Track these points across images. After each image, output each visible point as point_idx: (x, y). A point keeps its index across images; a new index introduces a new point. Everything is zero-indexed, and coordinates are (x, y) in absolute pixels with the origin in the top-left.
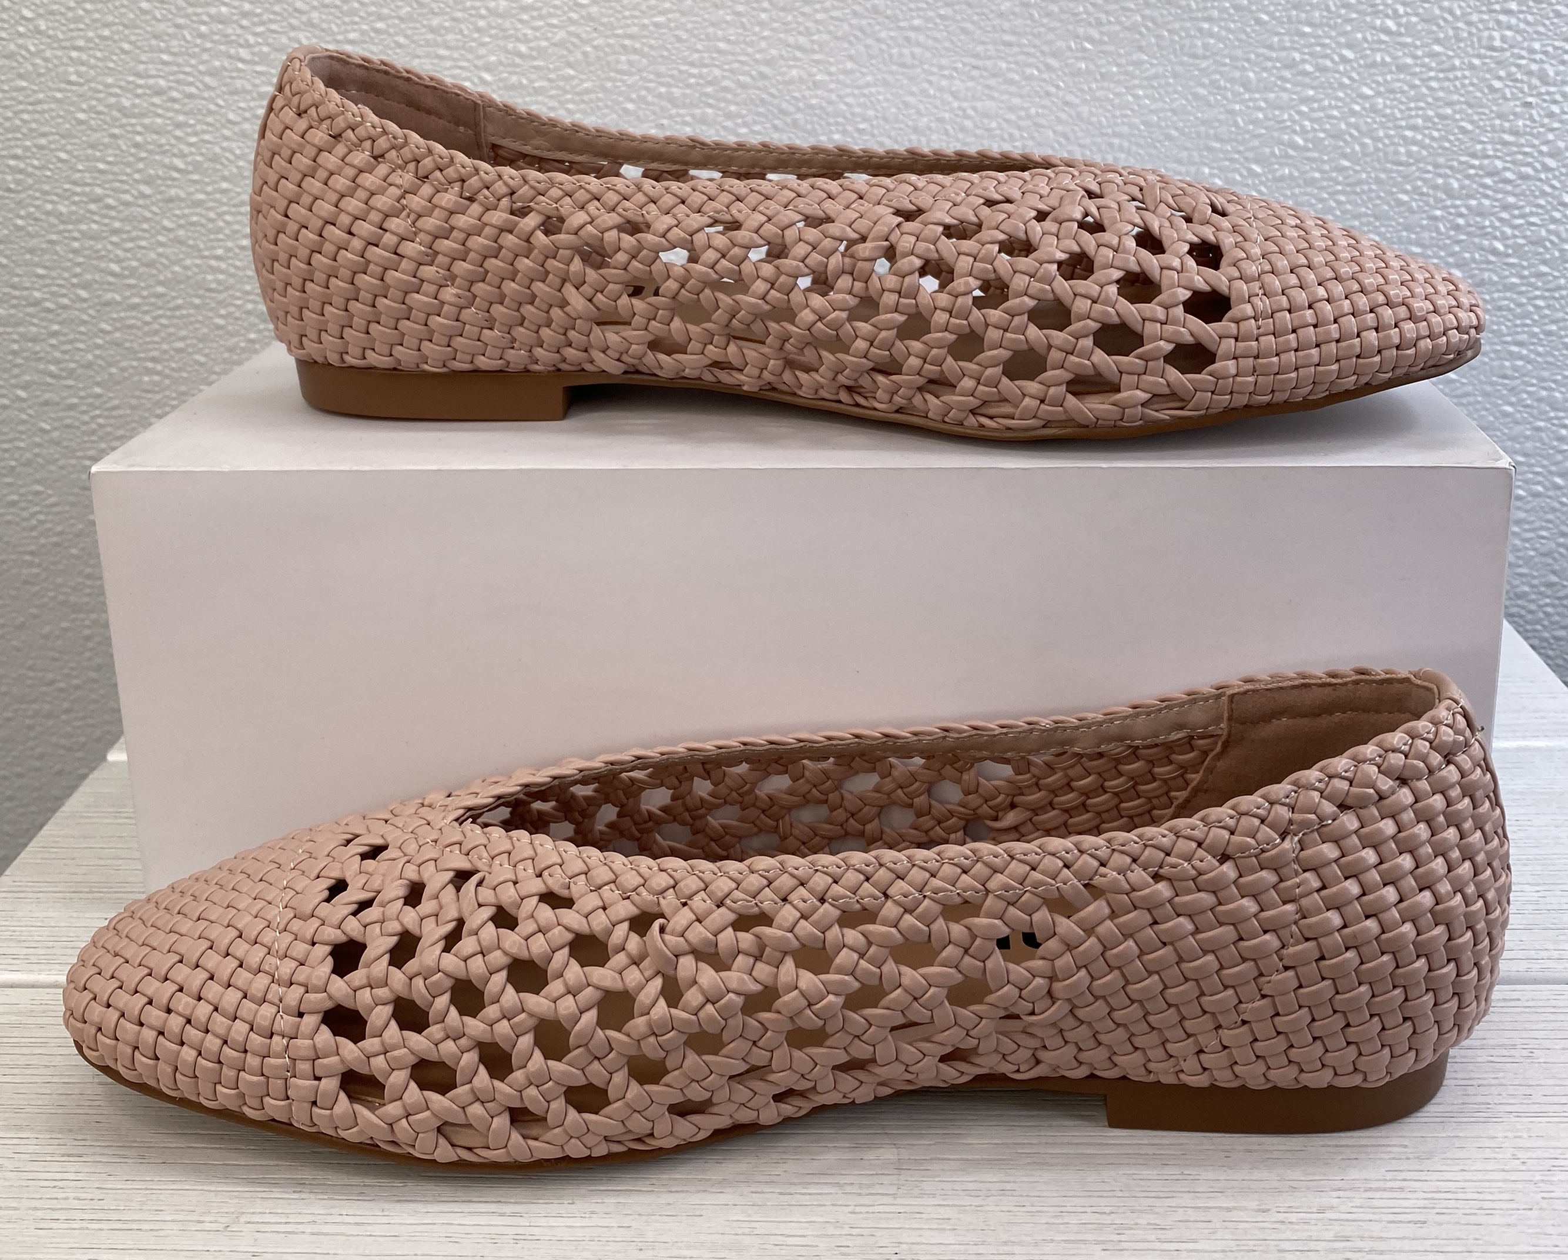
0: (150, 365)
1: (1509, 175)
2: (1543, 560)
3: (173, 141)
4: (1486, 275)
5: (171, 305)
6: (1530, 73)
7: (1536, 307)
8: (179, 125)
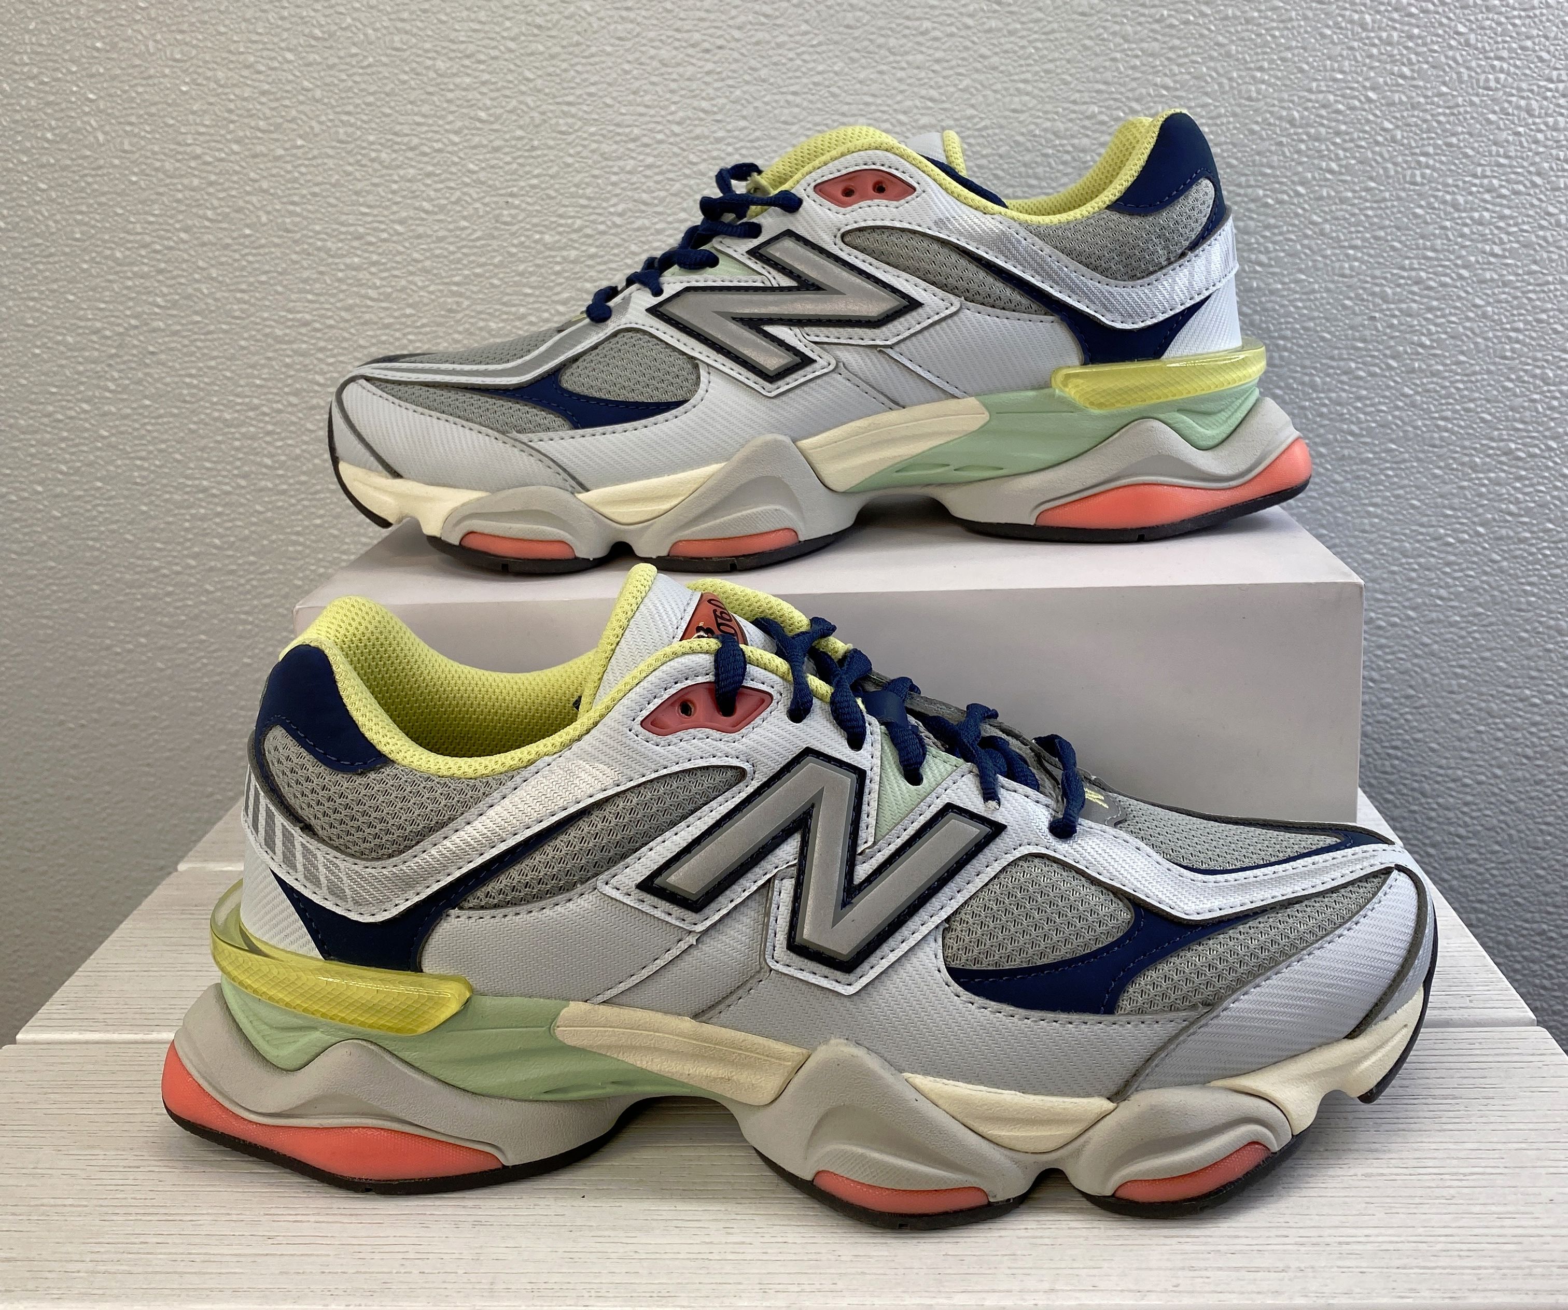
0: (294, 538)
1: (1362, 373)
2: (1401, 676)
3: (315, 362)
4: (1346, 452)
5: (312, 490)
6: (1373, 294)
7: (1387, 476)
8: (321, 350)
